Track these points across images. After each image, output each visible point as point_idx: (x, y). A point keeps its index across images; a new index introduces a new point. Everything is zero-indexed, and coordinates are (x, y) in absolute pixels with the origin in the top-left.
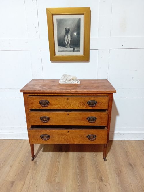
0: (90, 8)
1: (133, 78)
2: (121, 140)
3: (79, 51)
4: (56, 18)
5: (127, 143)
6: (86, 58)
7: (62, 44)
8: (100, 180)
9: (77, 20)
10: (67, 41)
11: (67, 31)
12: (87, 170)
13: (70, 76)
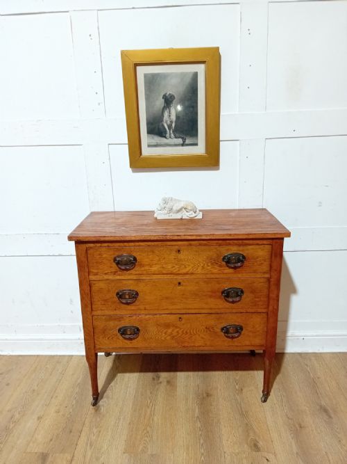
0: (218, 48)
1: (320, 204)
2: (299, 352)
3: (196, 144)
4: (142, 71)
5: (313, 358)
6: (211, 160)
7: (156, 129)
8: (253, 448)
9: (191, 76)
10: (169, 122)
11: (168, 101)
12: (220, 423)
13: (180, 201)
